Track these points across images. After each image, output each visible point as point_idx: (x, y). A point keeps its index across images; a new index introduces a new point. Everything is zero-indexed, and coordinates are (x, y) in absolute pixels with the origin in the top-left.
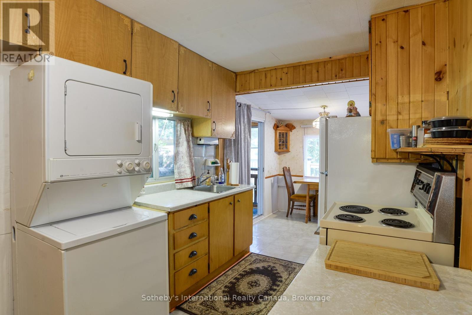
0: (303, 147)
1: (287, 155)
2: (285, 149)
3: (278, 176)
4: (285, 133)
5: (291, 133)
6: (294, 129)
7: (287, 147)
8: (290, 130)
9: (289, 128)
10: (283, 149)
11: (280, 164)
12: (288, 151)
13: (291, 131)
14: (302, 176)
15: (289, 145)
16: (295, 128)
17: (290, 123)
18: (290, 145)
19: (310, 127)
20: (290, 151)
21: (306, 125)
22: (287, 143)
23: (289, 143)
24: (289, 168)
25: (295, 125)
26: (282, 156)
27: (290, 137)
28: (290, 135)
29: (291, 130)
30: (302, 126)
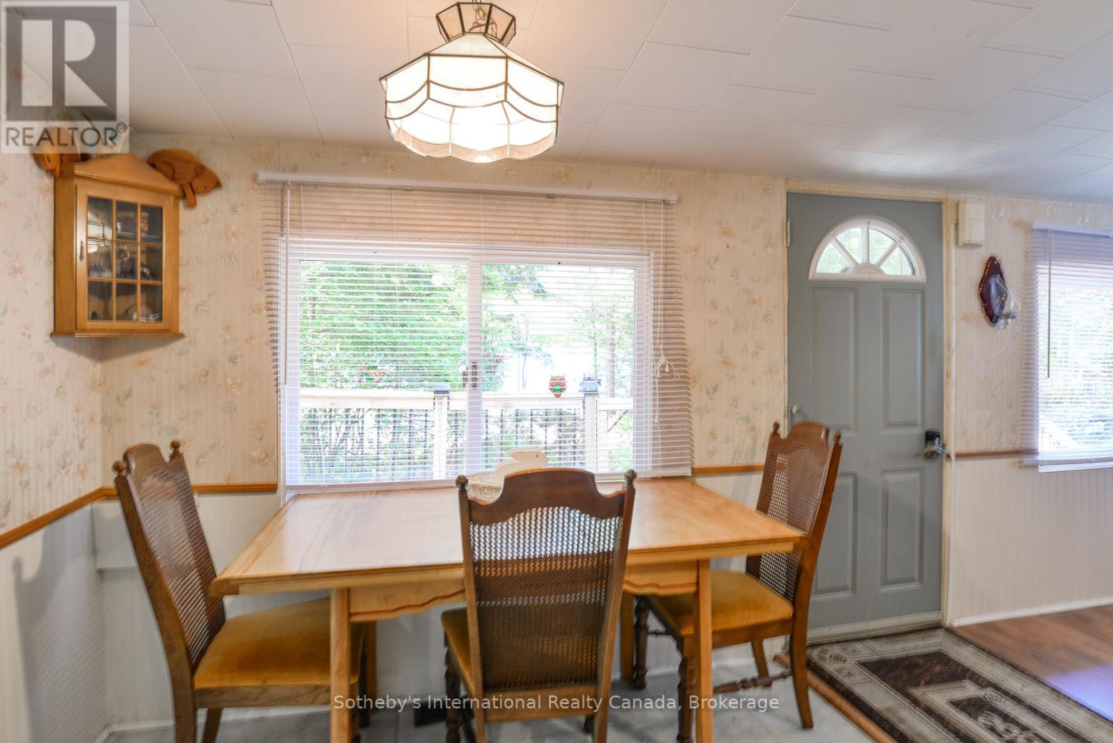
0: (270, 306)
1: (162, 358)
2: (141, 319)
3: (96, 505)
4: (144, 208)
5: (185, 215)
6: (206, 190)
7: (155, 306)
8: (184, 196)
9: (173, 178)
10: (125, 315)
11: (109, 422)
12: (171, 335)
13: (192, 205)
14: (271, 489)
15: (176, 290)
16: (218, 185)
17: (182, 146)
18: (183, 297)
19: (315, 185)
20: (182, 329)
21: (295, 170)
22: (156, 273)
23: (176, 275)
24: (175, 446)
25: (216, 163)
26: (125, 367)
27: (181, 238)
28: (181, 227)
29: (188, 195)
30: (263, 176)
